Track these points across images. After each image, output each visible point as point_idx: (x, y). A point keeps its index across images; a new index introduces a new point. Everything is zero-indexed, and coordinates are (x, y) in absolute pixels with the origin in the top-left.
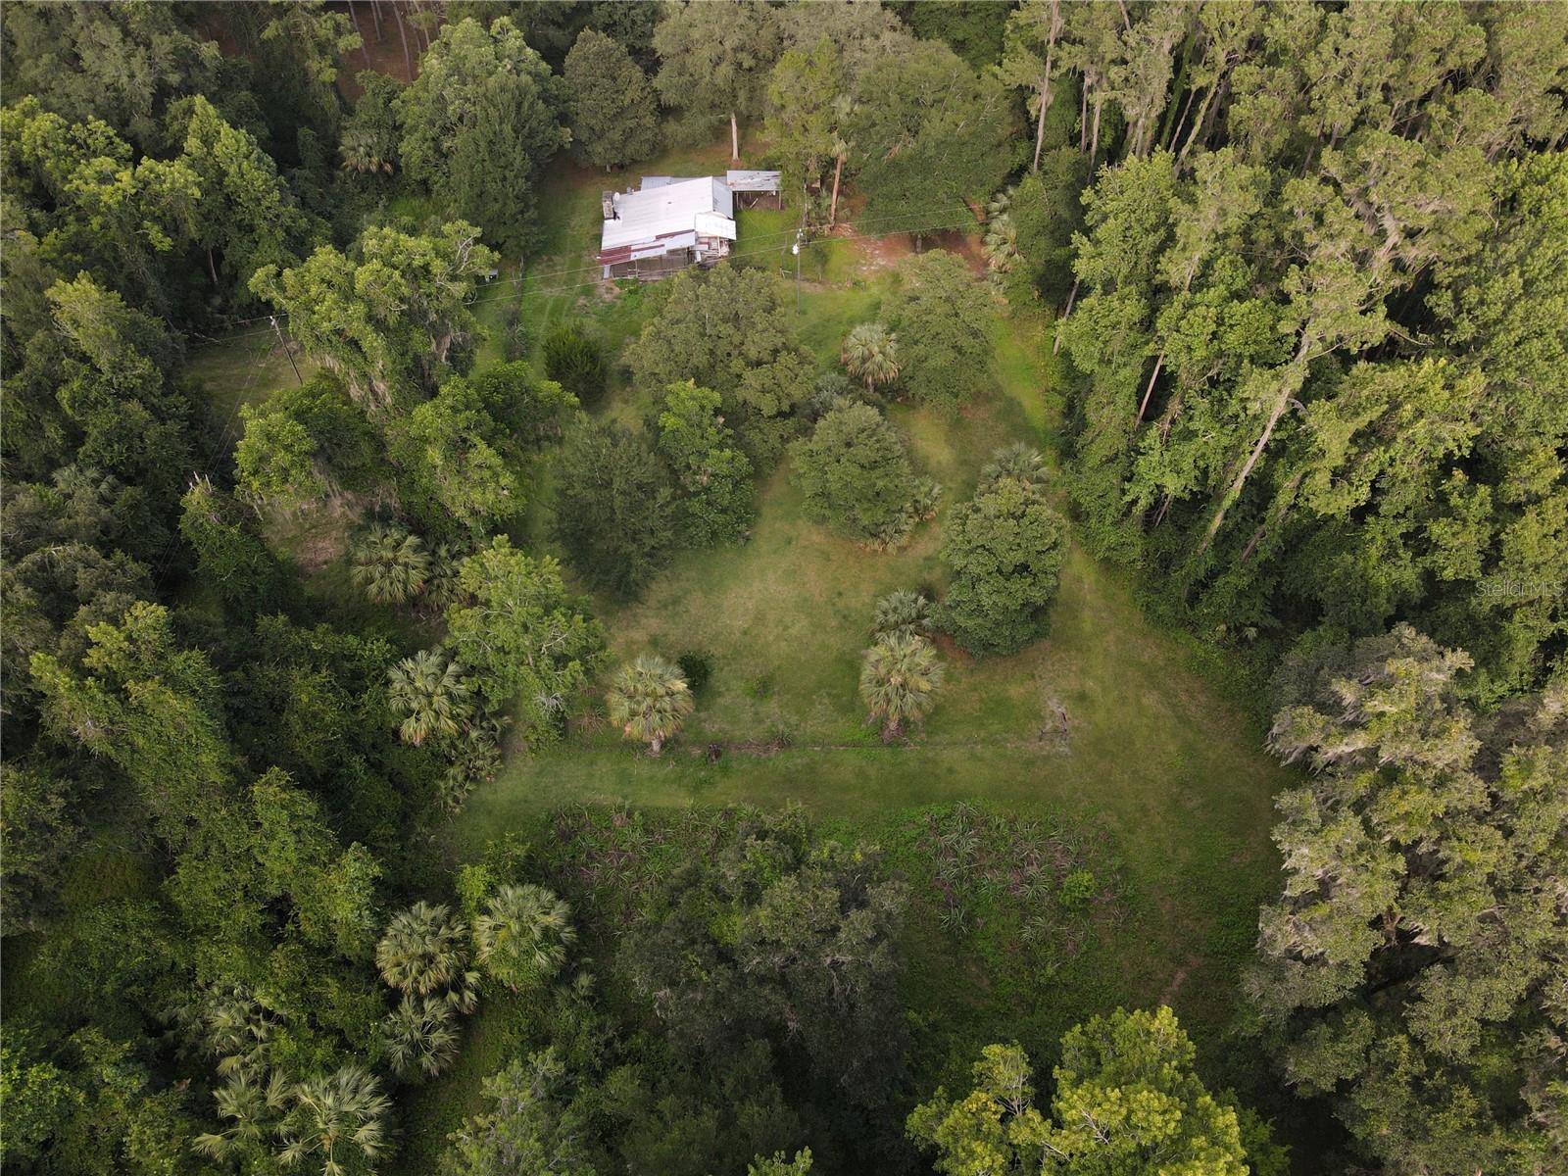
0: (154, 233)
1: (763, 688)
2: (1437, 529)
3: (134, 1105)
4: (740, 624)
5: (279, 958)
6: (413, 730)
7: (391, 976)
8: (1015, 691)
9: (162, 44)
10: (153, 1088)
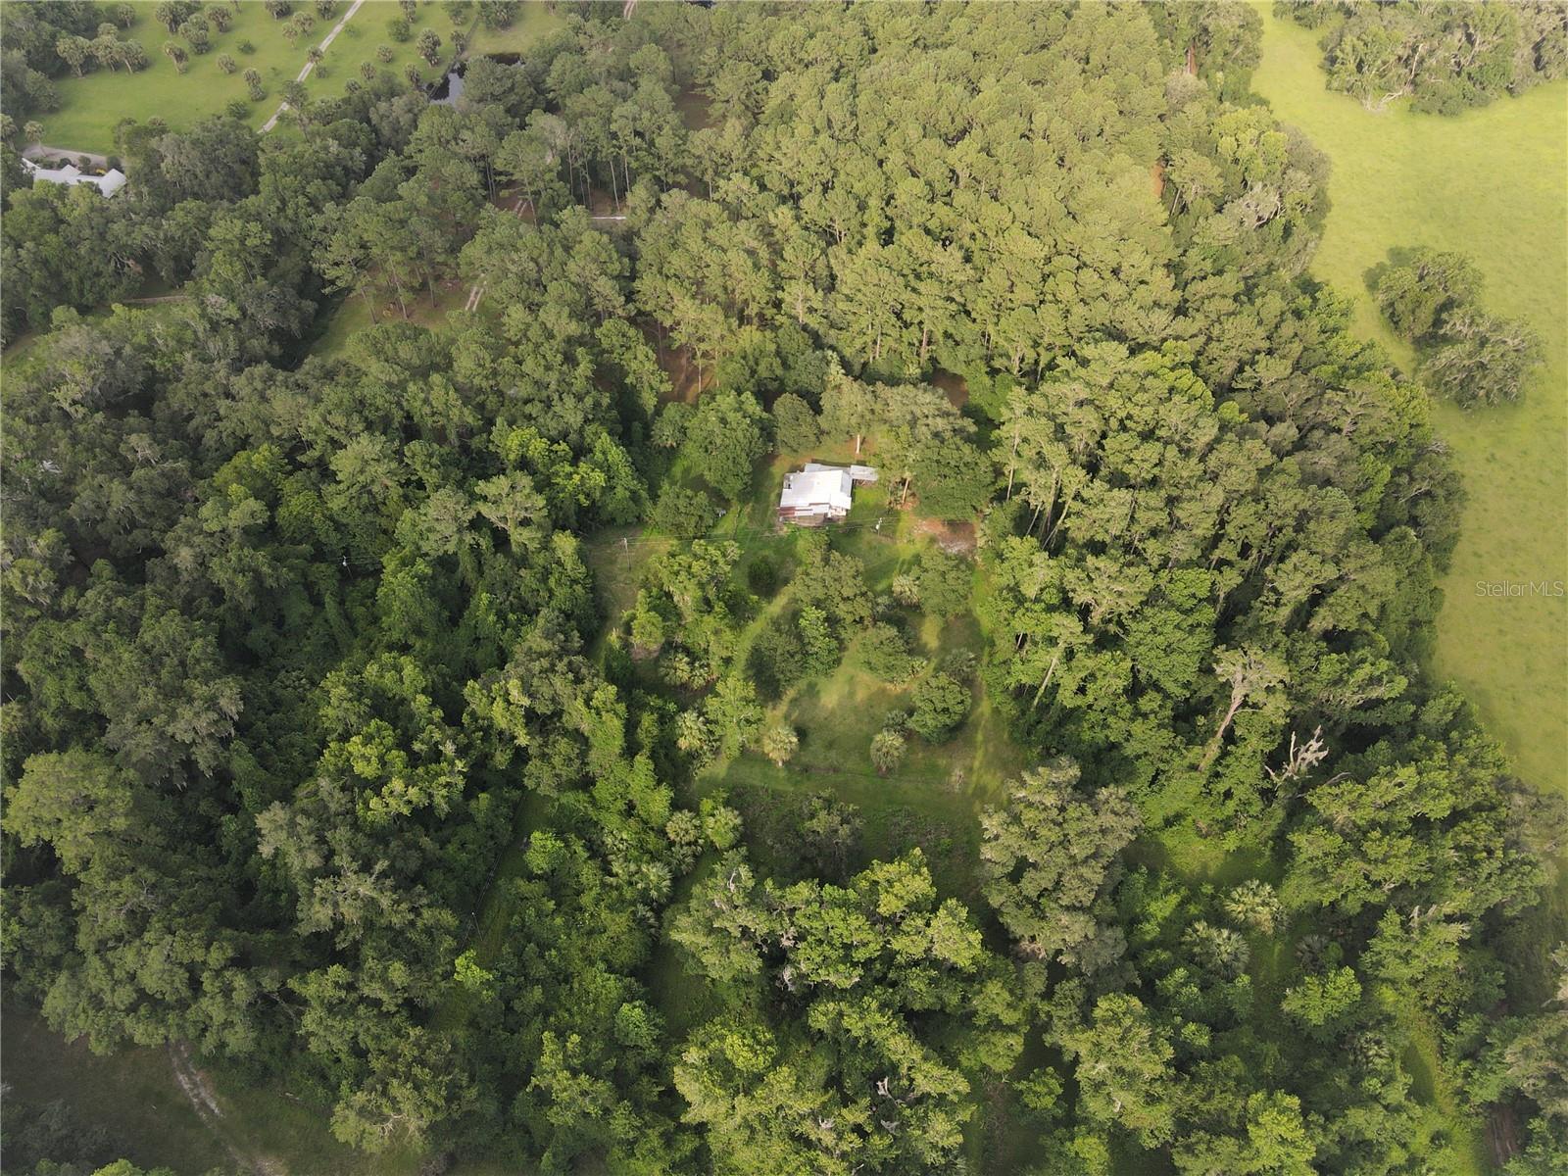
0: (582, 497)
1: (830, 745)
2: (1111, 720)
3: (585, 862)
4: (825, 714)
5: (632, 821)
6: (683, 743)
7: (672, 836)
8: (942, 762)
9: (589, 401)
10: (589, 858)
